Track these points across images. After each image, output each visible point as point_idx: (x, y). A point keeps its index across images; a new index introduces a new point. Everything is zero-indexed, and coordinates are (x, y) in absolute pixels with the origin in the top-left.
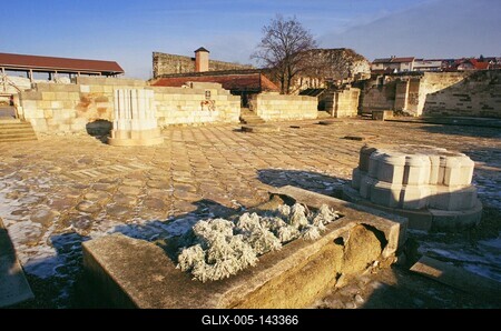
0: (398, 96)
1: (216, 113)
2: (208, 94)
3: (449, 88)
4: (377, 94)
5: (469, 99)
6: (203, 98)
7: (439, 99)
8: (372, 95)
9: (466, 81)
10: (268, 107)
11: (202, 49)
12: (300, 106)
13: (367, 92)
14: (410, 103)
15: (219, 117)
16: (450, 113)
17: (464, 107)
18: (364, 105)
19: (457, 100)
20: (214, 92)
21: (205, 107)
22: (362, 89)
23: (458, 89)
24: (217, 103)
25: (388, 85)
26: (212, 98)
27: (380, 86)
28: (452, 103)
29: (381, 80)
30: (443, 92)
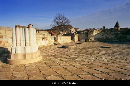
0: (89, 35)
1: (47, 42)
2: (44, 35)
3: (98, 33)
4: (83, 35)
5: (103, 36)
6: (43, 36)
7: (97, 36)
8: (82, 35)
9: (101, 32)
10: (61, 39)
11: (30, 25)
12: (68, 39)
13: (80, 35)
14: (92, 37)
15: (48, 43)
16: (99, 39)
17: (102, 38)
18: (80, 38)
19: (100, 36)
20: (46, 34)
21: (44, 40)
22: (79, 34)
23: (100, 34)
24: (47, 38)
25: (86, 33)
26: (46, 37)
27: (84, 33)
28: (99, 37)
29: (84, 32)
30: (97, 34)
